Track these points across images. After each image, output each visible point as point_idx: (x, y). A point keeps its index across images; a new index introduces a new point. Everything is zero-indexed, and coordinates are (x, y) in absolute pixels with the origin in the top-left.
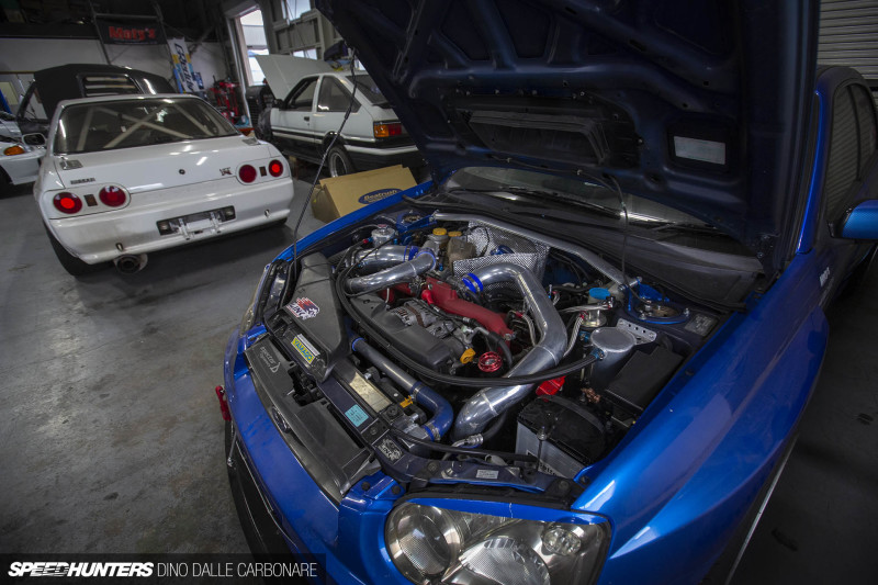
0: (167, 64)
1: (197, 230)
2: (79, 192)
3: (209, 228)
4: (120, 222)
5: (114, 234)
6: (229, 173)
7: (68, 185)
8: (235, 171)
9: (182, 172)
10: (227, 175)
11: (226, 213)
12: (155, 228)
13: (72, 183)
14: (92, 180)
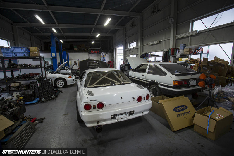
0: (100, 57)
1: (121, 118)
2: (92, 104)
3: (125, 118)
4: (101, 115)
5: (98, 119)
6: (135, 99)
7: (89, 101)
8: (137, 98)
9: (121, 98)
10: (134, 100)
11: (131, 113)
12: (110, 117)
13: (91, 101)
14: (96, 100)
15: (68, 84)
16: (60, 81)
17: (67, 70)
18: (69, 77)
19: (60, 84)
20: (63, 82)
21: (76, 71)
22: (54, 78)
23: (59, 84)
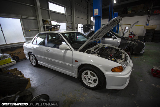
15: (109, 87)
16: (89, 72)
17: (115, 38)
18: (114, 70)
19: (89, 79)
20: (96, 77)
21: (129, 42)
22: (77, 61)
23: (87, 79)
